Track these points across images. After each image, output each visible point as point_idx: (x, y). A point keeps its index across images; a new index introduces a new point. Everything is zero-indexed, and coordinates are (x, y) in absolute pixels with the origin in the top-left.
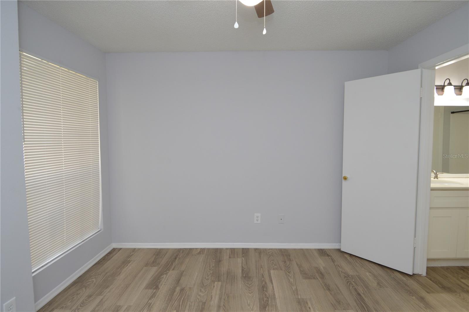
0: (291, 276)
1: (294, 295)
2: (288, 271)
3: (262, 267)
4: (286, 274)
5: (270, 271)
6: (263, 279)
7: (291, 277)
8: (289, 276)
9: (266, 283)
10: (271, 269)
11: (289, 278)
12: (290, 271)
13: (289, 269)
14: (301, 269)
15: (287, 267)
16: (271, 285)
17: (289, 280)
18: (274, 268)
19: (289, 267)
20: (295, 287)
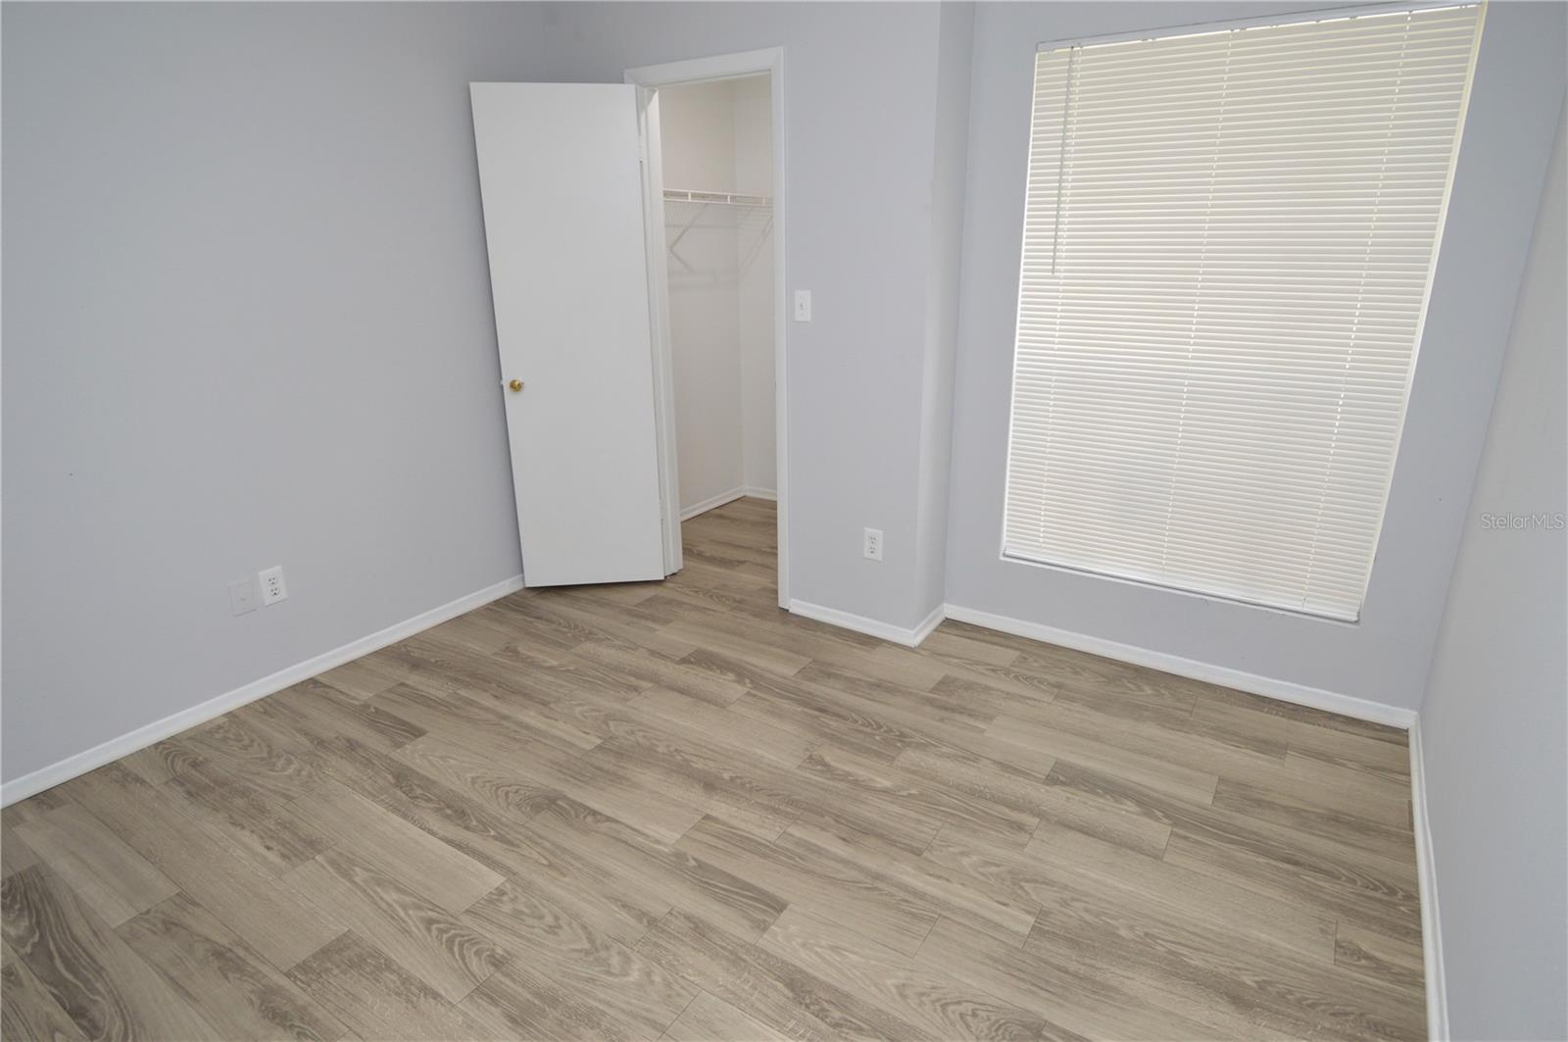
0: (411, 912)
1: (341, 854)
2: (442, 926)
3: (550, 865)
4: (435, 907)
5: (504, 876)
6: (492, 833)
7: (404, 907)
8: (419, 908)
9: (467, 828)
10: (508, 885)
11: (408, 899)
12: (429, 930)
13: (445, 936)
14: (394, 977)
15: (461, 945)
16: (441, 833)
17: (398, 890)
18: (505, 898)
19: (456, 949)
20: (357, 879)
